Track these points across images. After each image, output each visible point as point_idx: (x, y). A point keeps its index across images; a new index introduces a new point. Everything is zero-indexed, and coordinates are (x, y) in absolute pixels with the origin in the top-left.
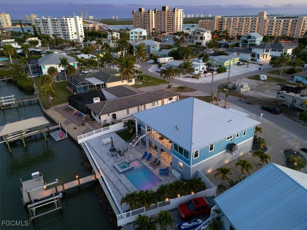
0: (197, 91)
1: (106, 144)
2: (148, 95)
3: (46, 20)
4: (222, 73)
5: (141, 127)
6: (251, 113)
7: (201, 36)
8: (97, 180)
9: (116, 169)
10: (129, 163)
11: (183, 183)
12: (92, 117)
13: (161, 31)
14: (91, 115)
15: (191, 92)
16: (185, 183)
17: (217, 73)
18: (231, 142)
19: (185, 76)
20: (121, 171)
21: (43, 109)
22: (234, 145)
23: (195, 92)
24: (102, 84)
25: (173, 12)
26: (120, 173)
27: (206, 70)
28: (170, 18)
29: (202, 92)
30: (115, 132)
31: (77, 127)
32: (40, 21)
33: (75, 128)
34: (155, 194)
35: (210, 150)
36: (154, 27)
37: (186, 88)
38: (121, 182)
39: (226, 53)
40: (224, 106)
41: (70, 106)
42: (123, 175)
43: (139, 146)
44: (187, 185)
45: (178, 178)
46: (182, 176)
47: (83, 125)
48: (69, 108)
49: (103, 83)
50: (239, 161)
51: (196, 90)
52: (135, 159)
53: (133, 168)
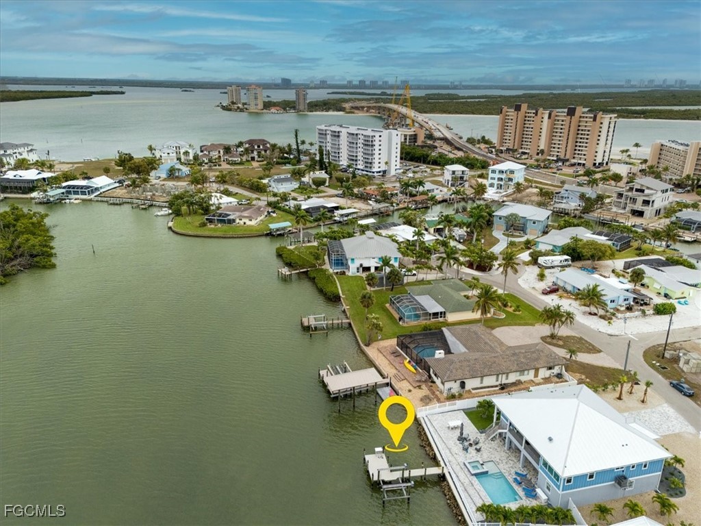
0: (602, 353)
1: (452, 429)
2: (515, 358)
3: (339, 132)
4: (665, 314)
5: (501, 417)
6: (686, 423)
7: (646, 199)
8: (444, 475)
9: (467, 467)
10: (482, 464)
11: (547, 509)
12: (430, 377)
13: (557, 156)
14: (429, 372)
15: (590, 353)
16: (550, 510)
17: (654, 314)
18: (621, 474)
19: (587, 309)
20: (473, 472)
21: (362, 345)
22: (625, 478)
23: (598, 354)
24: (441, 313)
25: (592, 120)
26: (472, 475)
27: (632, 303)
28: (582, 130)
29: (610, 358)
30: (463, 410)
31: (411, 388)
32: (328, 132)
33: (410, 391)
34: (513, 512)
35: (590, 478)
36: (542, 147)
37: (583, 342)
38: (473, 485)
39: (689, 263)
40: (642, 399)
41: (397, 347)
42: (474, 478)
43: (496, 442)
44: (551, 513)
45: (543, 501)
46: (548, 499)
47: (419, 387)
48: (397, 351)
49: (443, 310)
50: (629, 503)
51: (600, 351)
52: (489, 460)
53: (487, 472)
